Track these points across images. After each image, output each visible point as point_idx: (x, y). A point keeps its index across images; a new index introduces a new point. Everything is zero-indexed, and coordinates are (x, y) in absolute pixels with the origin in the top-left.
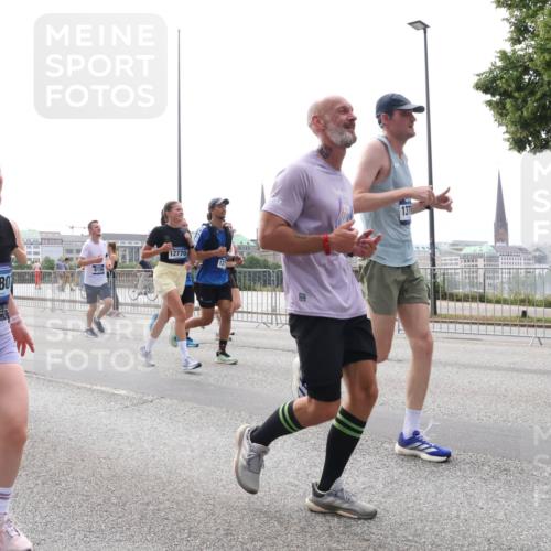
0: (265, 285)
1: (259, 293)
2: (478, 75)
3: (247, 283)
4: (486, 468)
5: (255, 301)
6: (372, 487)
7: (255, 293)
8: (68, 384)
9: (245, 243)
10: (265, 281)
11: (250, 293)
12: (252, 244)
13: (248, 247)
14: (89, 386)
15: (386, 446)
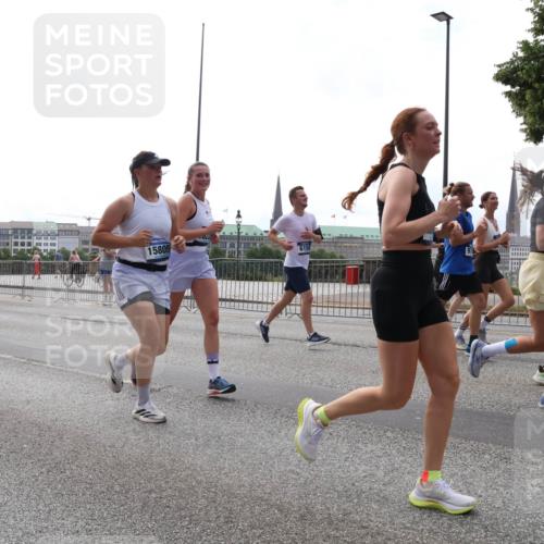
0: (276, 276)
1: (271, 283)
2: (499, 66)
3: (259, 273)
4: (487, 456)
5: (265, 292)
6: (373, 475)
7: (266, 283)
8: (77, 374)
9: (258, 234)
10: (276, 271)
11: (261, 283)
12: (265, 235)
13: (261, 238)
14: (98, 375)
15: (389, 434)
